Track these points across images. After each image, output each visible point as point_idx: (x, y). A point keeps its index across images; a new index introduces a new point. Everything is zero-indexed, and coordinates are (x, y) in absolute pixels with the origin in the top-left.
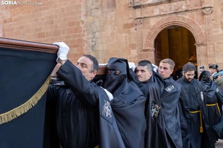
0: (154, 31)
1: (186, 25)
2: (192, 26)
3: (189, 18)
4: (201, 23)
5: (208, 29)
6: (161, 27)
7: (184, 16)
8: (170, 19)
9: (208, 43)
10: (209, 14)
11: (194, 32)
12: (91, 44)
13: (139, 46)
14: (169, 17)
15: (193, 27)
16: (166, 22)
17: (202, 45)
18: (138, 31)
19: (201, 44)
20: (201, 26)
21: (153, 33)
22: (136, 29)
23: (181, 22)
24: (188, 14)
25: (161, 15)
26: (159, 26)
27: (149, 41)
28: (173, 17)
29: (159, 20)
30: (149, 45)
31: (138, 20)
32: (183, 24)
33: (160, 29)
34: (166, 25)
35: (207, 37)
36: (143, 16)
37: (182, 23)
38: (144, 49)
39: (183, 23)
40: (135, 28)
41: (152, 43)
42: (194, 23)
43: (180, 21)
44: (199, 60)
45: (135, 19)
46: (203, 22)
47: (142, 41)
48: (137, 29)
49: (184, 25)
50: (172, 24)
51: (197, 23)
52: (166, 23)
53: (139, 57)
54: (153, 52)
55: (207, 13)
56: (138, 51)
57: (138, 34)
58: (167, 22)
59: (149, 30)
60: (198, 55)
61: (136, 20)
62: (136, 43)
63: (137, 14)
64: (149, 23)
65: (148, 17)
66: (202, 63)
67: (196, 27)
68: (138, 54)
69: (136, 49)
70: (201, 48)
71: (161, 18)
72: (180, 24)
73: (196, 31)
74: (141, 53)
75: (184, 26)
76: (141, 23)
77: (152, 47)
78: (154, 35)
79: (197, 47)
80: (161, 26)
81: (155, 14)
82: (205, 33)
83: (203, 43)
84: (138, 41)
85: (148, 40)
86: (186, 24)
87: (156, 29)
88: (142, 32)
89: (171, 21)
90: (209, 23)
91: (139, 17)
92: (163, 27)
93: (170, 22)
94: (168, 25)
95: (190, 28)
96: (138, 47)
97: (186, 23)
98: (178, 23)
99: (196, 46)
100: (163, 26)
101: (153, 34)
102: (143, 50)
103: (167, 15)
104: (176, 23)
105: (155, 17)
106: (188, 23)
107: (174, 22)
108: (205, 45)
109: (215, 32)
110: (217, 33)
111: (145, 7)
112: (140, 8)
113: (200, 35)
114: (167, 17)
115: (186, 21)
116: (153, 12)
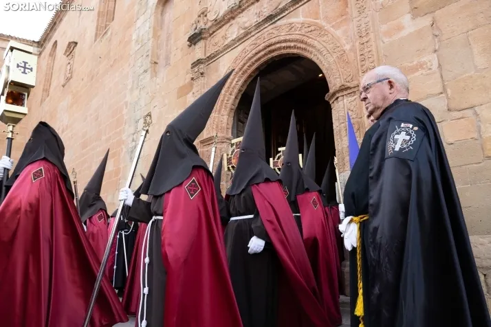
1: (299, 45)
2: (313, 42)
3: (305, 19)
4: (339, 20)
5: (360, 32)
6: (242, 72)
7: (293, 20)
8: (258, 41)
11: (320, 56)
12: (130, 146)
14: (256, 39)
15: (316, 43)
16: (250, 55)
17: (345, 93)
19: (343, 90)
20: (338, 33)
23: (285, 41)
24: (301, 9)
25: (240, 40)
27: (216, 115)
28: (266, 35)
29: (236, 55)
30: (215, 127)
31: (196, 69)
32: (292, 44)
33: (241, 77)
34: (253, 64)
35: (359, 58)
37: (288, 44)
39: (289, 41)
41: (225, 119)
42: (319, 28)
43: (282, 38)
46: (344, 17)
49: (294, 47)
50: (265, 54)
51: (327, 26)
52: (252, 57)
58: (254, 52)
61: (193, 69)
64: (217, 70)
65: (215, 55)
67: (325, 38)
70: (341, 103)
72: (284, 48)
73: (325, 53)
75: (295, 51)
76: (202, 74)
78: (226, 99)
79: (332, 106)
80: (240, 69)
82: (353, 49)
83: (349, 84)
86: (298, 41)
89: (262, 46)
90: (361, 10)
92: (245, 72)
93: (259, 52)
94: (256, 61)
95: (311, 49)
97: (299, 37)
98: (278, 45)
99: (331, 102)
100: (246, 67)
101: (225, 96)
102: (201, 142)
103: (253, 34)
104: (273, 47)
105: (228, 48)
106: (301, 36)
107: (269, 46)
108: (355, 90)
109: (388, 34)
110: (396, 37)
111: (212, 34)
112: (201, 38)
113: (336, 61)
114: (254, 38)
115: (297, 32)
116: (225, 38)
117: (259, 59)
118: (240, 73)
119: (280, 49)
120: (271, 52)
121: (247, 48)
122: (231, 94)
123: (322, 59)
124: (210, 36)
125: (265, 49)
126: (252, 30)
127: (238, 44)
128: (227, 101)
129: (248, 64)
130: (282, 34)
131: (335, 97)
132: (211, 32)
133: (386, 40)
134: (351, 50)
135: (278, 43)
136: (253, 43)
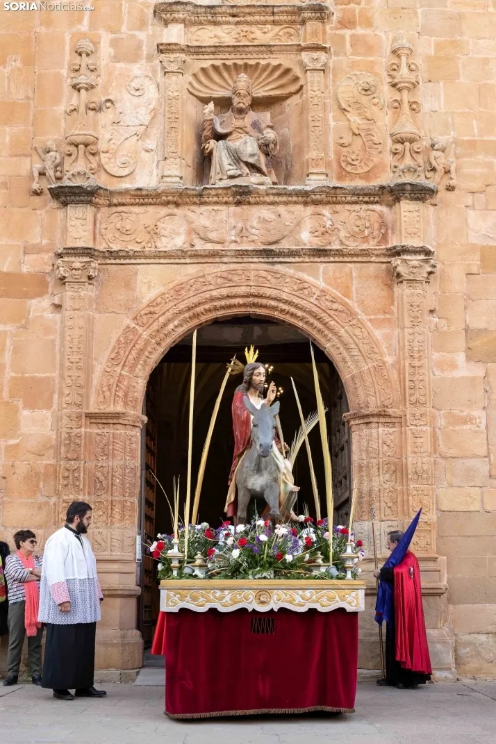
0: (155, 326)
1: (312, 320)
2: (337, 328)
3: (328, 287)
4: (381, 316)
5: (411, 350)
6: (190, 313)
7: (305, 277)
8: (236, 278)
9: (410, 410)
10: (421, 282)
13: (66, 391)
14: (229, 272)
15: (342, 332)
16: (215, 293)
17: (382, 420)
18: (68, 313)
19: (379, 415)
20: (378, 334)
21: (145, 335)
22: (58, 307)
23: (289, 303)
24: (322, 266)
25: (196, 256)
26: (182, 306)
27: (124, 373)
28: (252, 275)
29: (180, 278)
30: (121, 394)
31: (77, 262)
32: (299, 313)
33: (185, 321)
34: (216, 309)
35: (407, 383)
36: (102, 247)
37: (292, 310)
38: (92, 409)
39: (296, 306)
40: (57, 302)
41: (140, 385)
42: (351, 313)
43: (284, 296)
44: (365, 488)
45: (60, 256)
46: (388, 316)
47: (89, 371)
48: (67, 304)
49: (302, 319)
50: (245, 305)
51: (362, 316)
52: (218, 299)
53: (63, 449)
54: (137, 435)
55: (410, 278)
56: (58, 419)
57: (68, 332)
58: (225, 292)
59: (128, 321)
60: (360, 467)
61: (66, 259)
62: (56, 374)
63: (70, 229)
64: (128, 284)
65: (127, 256)
66: (376, 505)
67: (357, 331)
68: (59, 434)
69: (48, 406)
70: (374, 431)
71: (192, 270)
72: (282, 311)
73: (355, 352)
74: (75, 431)
75: (300, 324)
76: (90, 278)
77: (134, 408)
78: (149, 349)
79: (354, 428)
80: (189, 309)
81: (165, 244)
82: (398, 365)
83: (390, 411)
84: (67, 364)
85: (118, 369)
86: (311, 313)
87: (162, 320)
88: (90, 321)
89: (242, 290)
90: (415, 321)
91: (80, 244)
92: (197, 316)
93: (235, 296)
94: (223, 308)
95: (330, 335)
96: (61, 394)
97: (314, 309)
98: (273, 303)
99: (352, 423)
100: (199, 309)
101: (147, 343)
102: (89, 416)
103: (225, 260)
104: (264, 301)
105: (165, 257)
106: (321, 311)
107: (256, 296)
108: (395, 420)
109: (441, 365)
110: (448, 375)
111: (115, 205)
112: (90, 202)
113: (372, 370)
114: (224, 267)
115: (312, 300)
116: (154, 233)
117: (230, 307)
118: (187, 315)
119: (274, 308)
120: (254, 305)
121: (209, 278)
122: (159, 344)
123: (348, 359)
124: (110, 206)
125: (248, 296)
126: (228, 253)
127: (188, 261)
128: (150, 353)
129: (207, 307)
130: (287, 290)
131: (367, 420)
132: (115, 201)
133: (437, 373)
134: (393, 365)
135: (275, 299)
136: (225, 275)
